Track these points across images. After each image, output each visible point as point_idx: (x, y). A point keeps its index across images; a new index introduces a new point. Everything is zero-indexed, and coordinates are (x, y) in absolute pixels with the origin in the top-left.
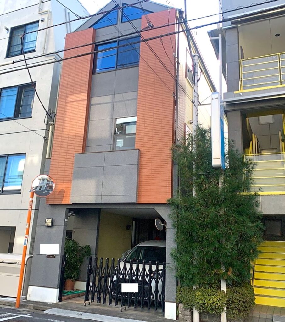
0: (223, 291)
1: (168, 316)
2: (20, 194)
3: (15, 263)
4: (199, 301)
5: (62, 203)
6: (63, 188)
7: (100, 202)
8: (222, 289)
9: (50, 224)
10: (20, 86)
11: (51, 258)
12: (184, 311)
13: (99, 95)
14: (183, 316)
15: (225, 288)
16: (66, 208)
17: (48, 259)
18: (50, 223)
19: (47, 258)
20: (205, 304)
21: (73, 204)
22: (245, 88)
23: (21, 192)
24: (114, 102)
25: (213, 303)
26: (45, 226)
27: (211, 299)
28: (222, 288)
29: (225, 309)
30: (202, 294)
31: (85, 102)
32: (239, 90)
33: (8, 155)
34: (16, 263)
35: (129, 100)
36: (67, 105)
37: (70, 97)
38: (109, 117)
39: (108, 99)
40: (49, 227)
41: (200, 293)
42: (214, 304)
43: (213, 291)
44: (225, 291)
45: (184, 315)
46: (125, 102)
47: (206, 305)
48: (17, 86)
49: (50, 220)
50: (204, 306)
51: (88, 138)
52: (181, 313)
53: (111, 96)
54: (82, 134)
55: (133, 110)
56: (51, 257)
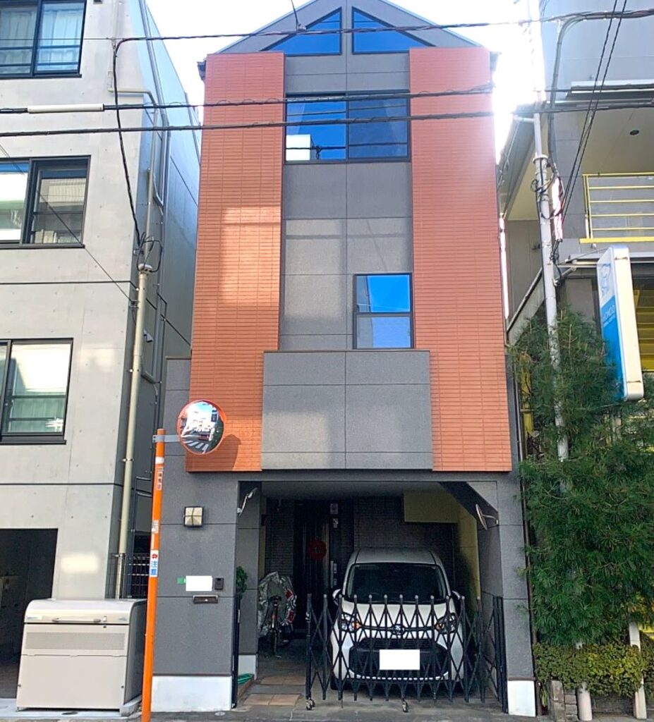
0: (635, 646)
1: (517, 710)
2: (65, 444)
3: (97, 623)
4: (597, 672)
5: (234, 470)
6: (233, 433)
7: (343, 467)
8: (632, 643)
9: (199, 521)
10: (37, 161)
11: (206, 602)
12: (564, 694)
13: (306, 217)
14: (562, 706)
15: (639, 639)
16: (239, 482)
17: (196, 605)
18: (201, 518)
19: (195, 603)
20: (608, 676)
21: (265, 471)
22: (597, 234)
23: (65, 439)
24: (347, 238)
25: (625, 672)
26: (185, 526)
27: (620, 665)
28: (633, 641)
29: (642, 682)
30: (601, 657)
31: (275, 229)
32: (585, 237)
33: (13, 340)
34: (100, 621)
35: (384, 236)
36: (225, 230)
37: (230, 211)
38: (336, 270)
39: (331, 227)
40: (194, 527)
41: (596, 656)
42: (626, 675)
43: (619, 649)
44: (639, 647)
45: (565, 704)
46: (376, 239)
47: (612, 677)
48: (27, 159)
49: (198, 511)
50: (606, 680)
51: (285, 314)
52: (557, 699)
53: (337, 220)
54: (273, 305)
55: (398, 260)
56: (206, 600)
